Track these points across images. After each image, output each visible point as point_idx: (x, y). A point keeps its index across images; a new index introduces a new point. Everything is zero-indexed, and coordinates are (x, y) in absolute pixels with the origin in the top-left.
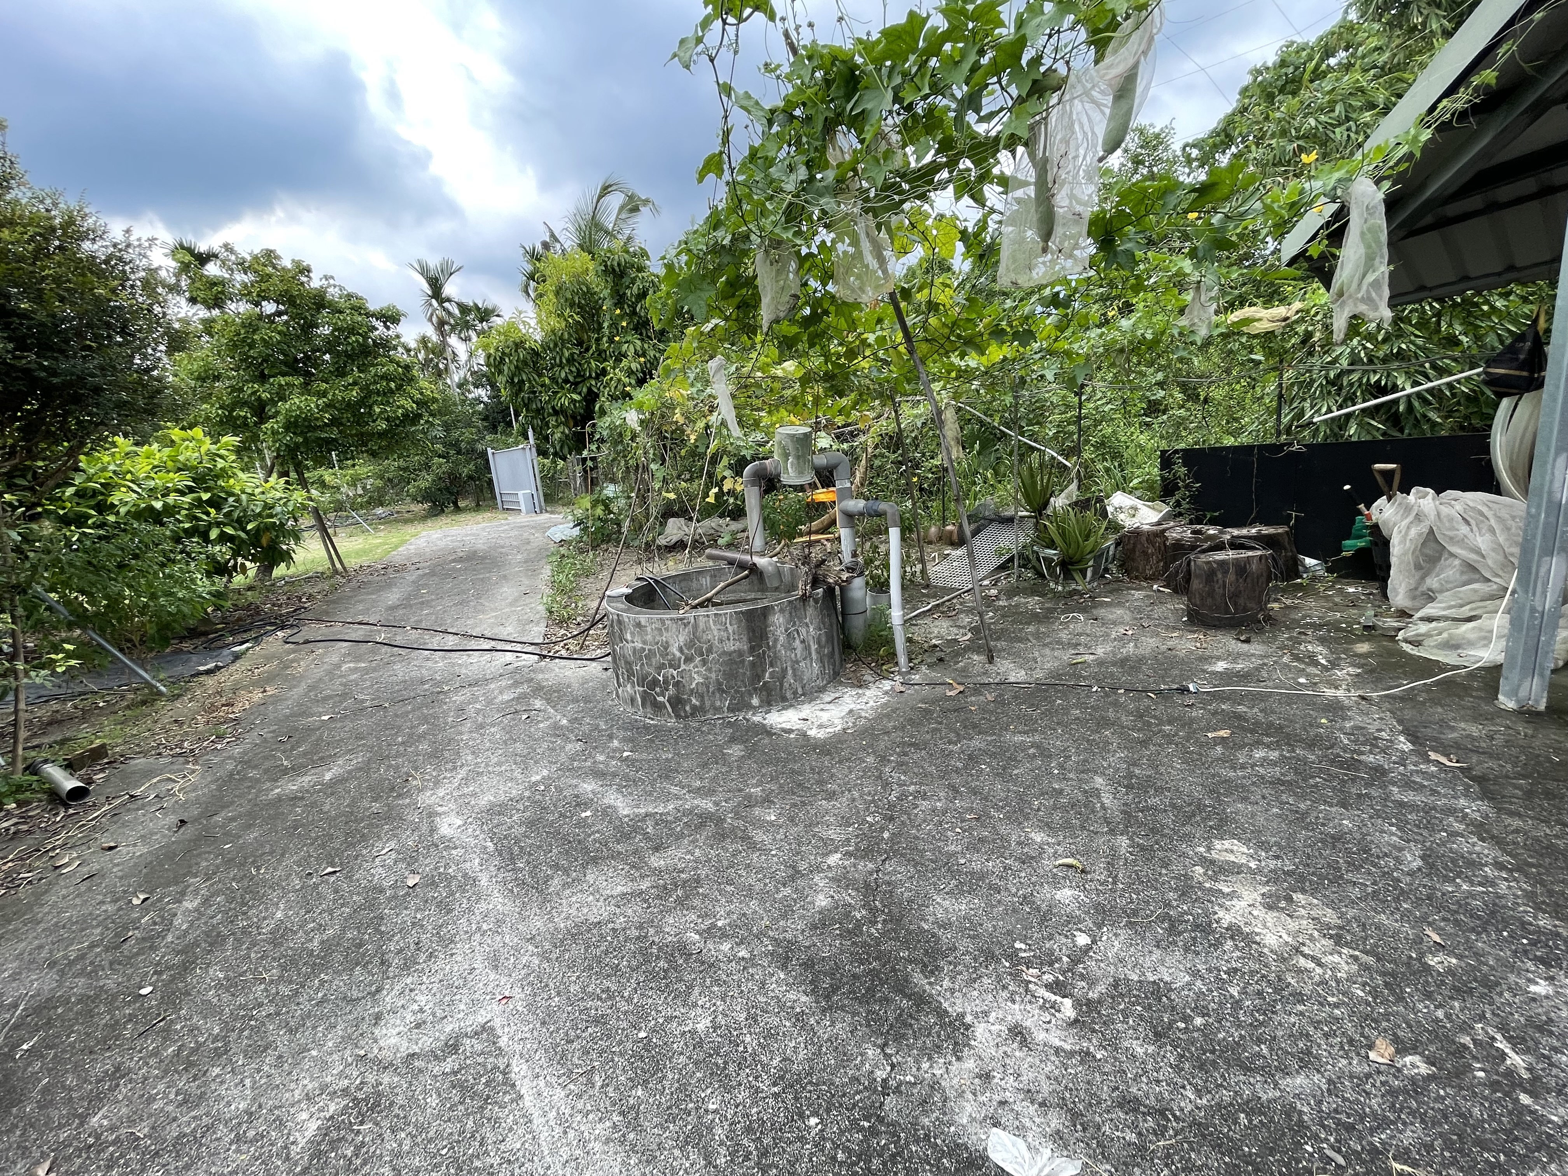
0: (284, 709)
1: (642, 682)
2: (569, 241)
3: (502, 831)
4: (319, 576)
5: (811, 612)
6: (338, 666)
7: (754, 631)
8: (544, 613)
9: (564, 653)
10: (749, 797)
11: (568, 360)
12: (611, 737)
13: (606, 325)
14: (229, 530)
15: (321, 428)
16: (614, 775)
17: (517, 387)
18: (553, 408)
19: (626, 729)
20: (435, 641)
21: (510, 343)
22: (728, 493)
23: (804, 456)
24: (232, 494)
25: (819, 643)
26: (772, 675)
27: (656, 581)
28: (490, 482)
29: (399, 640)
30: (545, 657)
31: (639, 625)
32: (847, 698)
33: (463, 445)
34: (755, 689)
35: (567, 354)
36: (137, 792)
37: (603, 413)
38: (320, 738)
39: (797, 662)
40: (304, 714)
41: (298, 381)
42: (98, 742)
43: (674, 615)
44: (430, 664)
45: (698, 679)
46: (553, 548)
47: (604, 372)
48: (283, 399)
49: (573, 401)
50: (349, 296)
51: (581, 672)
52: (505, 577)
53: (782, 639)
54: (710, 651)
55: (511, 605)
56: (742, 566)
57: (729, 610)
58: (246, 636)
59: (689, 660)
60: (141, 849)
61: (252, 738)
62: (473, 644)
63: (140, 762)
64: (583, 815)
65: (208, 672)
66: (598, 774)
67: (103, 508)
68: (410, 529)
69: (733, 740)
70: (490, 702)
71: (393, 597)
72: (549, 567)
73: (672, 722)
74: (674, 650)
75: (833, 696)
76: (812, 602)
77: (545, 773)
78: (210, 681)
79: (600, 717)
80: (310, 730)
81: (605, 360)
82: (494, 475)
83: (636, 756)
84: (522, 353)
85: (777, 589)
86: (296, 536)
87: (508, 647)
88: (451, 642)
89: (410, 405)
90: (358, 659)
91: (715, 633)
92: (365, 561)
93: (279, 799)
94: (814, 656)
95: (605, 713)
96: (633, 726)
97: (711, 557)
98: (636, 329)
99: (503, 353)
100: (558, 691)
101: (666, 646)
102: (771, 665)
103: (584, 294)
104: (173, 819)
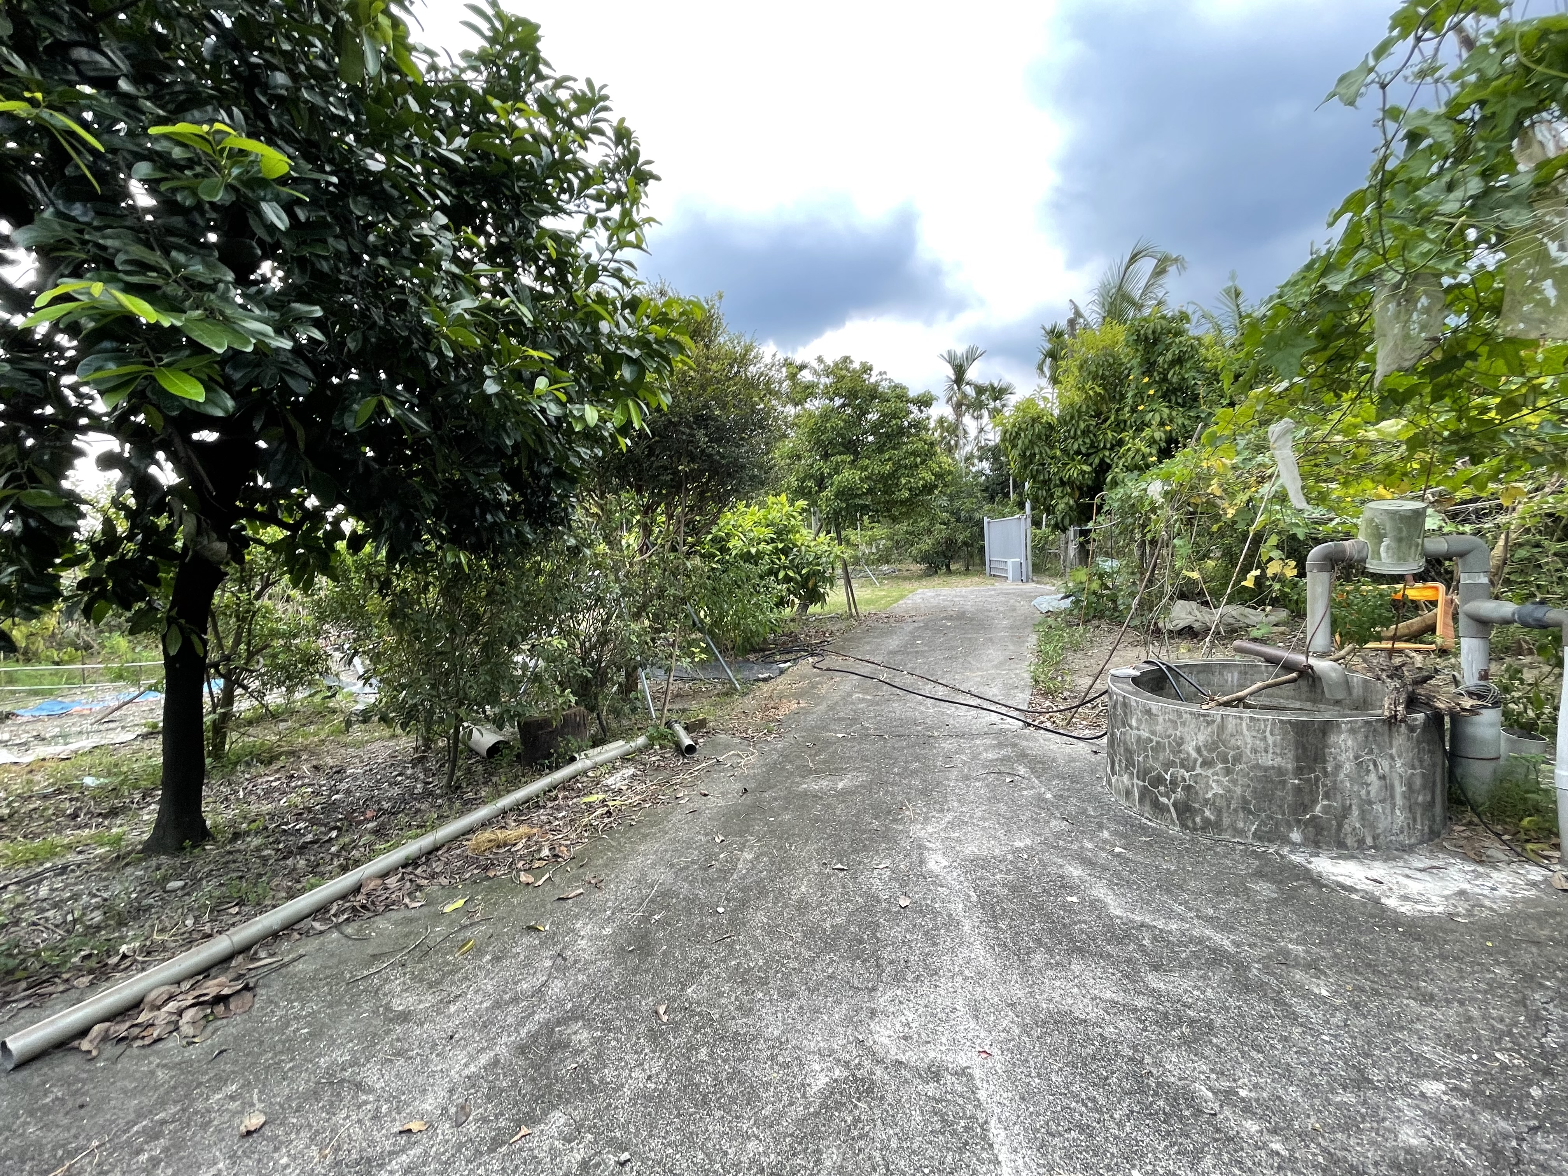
0: (811, 720)
1: (1143, 774)
2: (1092, 314)
3: (985, 885)
4: (839, 617)
5: (1400, 740)
6: (850, 695)
7: (1305, 749)
8: (1030, 682)
9: (1048, 725)
10: (1286, 953)
11: (1083, 432)
12: (1101, 826)
13: (1130, 395)
14: (791, 573)
15: (859, 496)
16: (1105, 869)
17: (1027, 459)
18: (1061, 479)
19: (1118, 823)
20: (928, 689)
21: (1028, 419)
22: (1273, 579)
23: (1410, 537)
24: (795, 546)
25: (1410, 785)
26: (1326, 810)
27: (1168, 667)
28: (982, 549)
29: (897, 682)
30: (1029, 725)
31: (1148, 712)
32: (1453, 871)
33: (963, 514)
34: (1298, 821)
35: (1082, 425)
36: (721, 759)
37: (1115, 484)
38: (835, 752)
39: (1370, 803)
40: (825, 728)
41: (849, 458)
42: (701, 717)
43: (1195, 708)
44: (922, 708)
45: (1217, 789)
46: (1039, 617)
47: (1121, 443)
48: (837, 473)
49: (1083, 472)
50: (896, 387)
51: (1068, 749)
52: (991, 639)
53: (1348, 767)
54: (1237, 759)
55: (996, 667)
56: (1288, 667)
57: (1272, 716)
58: (788, 657)
59: (1206, 764)
60: (721, 803)
61: (789, 738)
62: (960, 698)
63: (722, 737)
64: (1069, 899)
65: (764, 680)
66: (1087, 862)
67: (724, 550)
68: (908, 586)
69: (1259, 874)
70: (975, 757)
71: (893, 643)
72: (1035, 636)
73: (1175, 830)
74: (1190, 748)
75: (1428, 863)
76: (1403, 728)
77: (1028, 842)
78: (765, 687)
79: (1089, 801)
80: (828, 743)
81: (1123, 430)
82: (986, 543)
83: (1129, 855)
84: (1038, 428)
85: (1337, 702)
86: (831, 581)
87: (993, 708)
88: (941, 692)
89: (929, 477)
90: (865, 691)
91: (1247, 739)
92: (872, 609)
93: (805, 793)
94: (1399, 801)
95: (1094, 798)
96: (1126, 821)
97: (1240, 650)
98: (1164, 396)
99: (1020, 429)
100: (1043, 763)
101: (1180, 742)
102: (1327, 796)
103: (1110, 365)
104: (739, 786)
